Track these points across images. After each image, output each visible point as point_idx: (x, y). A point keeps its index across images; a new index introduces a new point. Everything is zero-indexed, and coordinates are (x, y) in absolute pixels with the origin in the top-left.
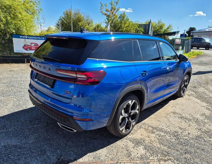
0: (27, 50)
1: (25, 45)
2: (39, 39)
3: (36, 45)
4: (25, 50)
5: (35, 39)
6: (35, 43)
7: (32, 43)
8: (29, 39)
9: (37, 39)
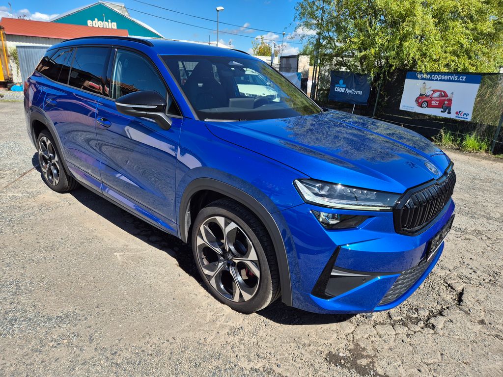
0: (421, 107)
1: (421, 95)
2: (453, 81)
3: (442, 96)
4: (419, 106)
5: (444, 80)
6: (441, 91)
7: (435, 91)
8: (433, 80)
9: (449, 81)
